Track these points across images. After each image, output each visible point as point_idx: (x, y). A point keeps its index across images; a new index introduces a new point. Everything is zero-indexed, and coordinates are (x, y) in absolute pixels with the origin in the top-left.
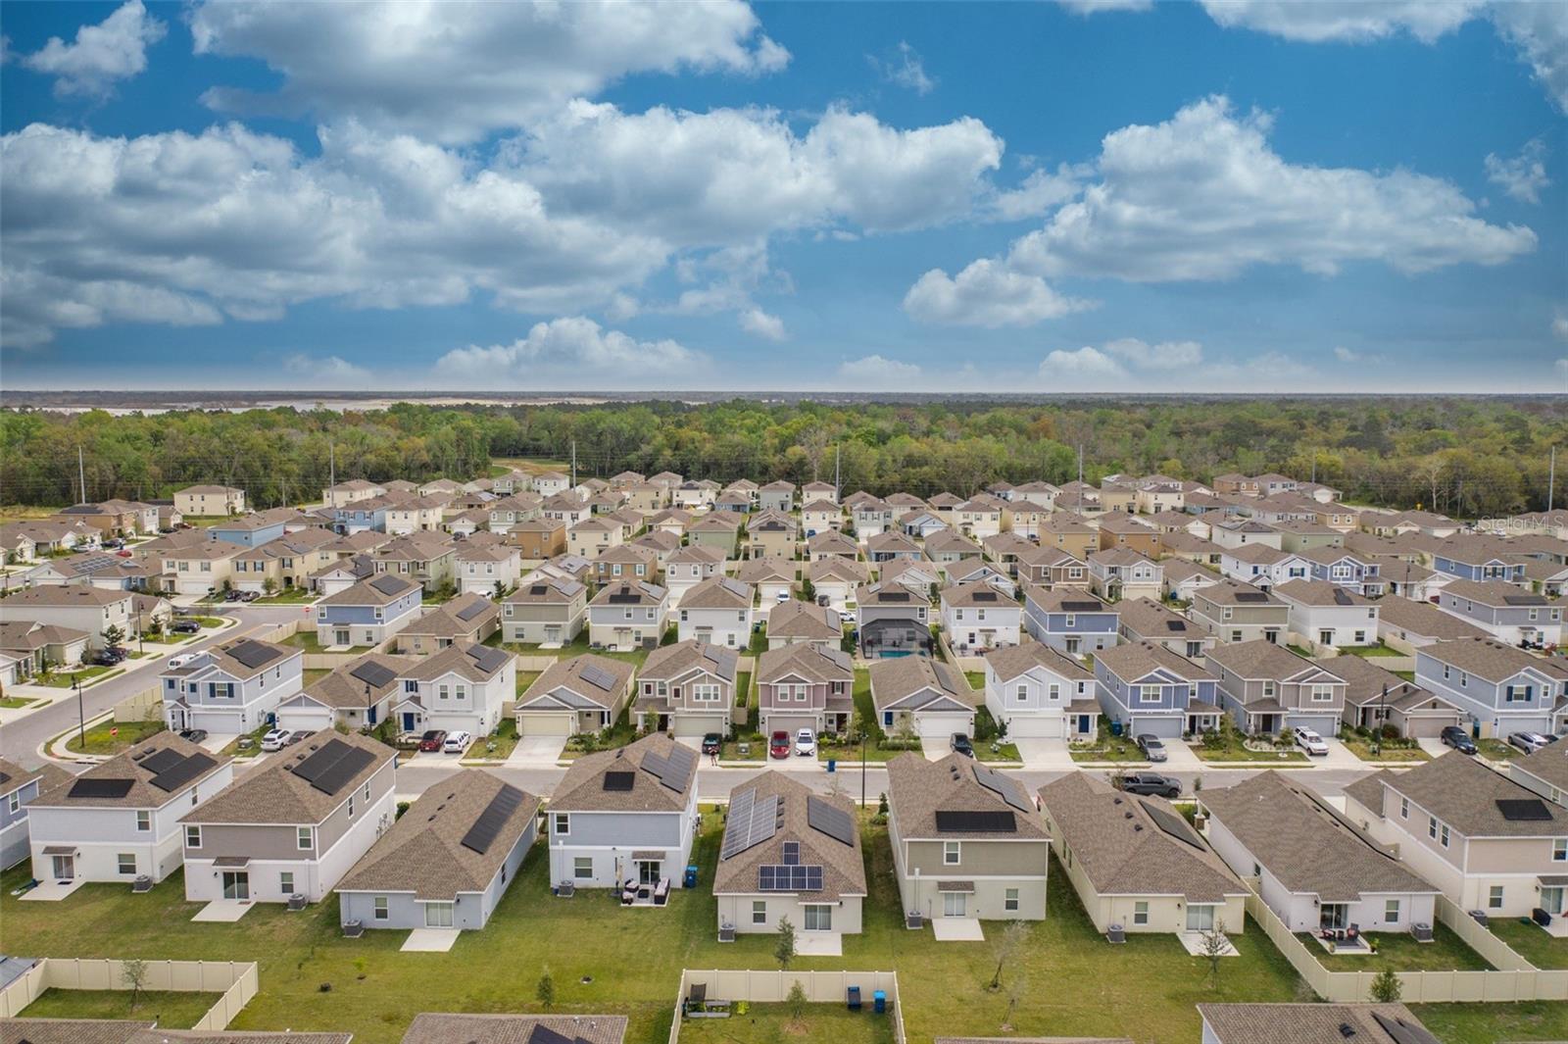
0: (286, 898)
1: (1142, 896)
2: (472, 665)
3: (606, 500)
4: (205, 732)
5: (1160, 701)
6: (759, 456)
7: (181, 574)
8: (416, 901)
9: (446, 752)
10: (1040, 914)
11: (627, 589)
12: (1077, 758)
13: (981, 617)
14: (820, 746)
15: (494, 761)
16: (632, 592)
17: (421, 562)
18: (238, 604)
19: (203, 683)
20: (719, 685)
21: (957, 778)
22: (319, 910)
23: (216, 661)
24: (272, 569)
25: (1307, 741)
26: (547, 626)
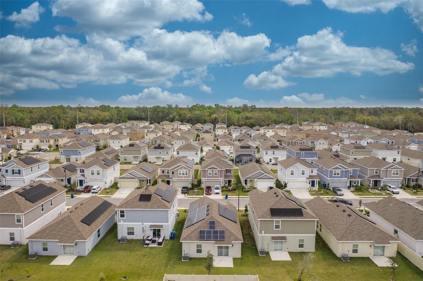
0: (10, 243)
1: (355, 242)
2: (103, 164)
3: (158, 128)
4: (10, 186)
5: (340, 176)
6: (203, 117)
7: (24, 144)
8: (58, 244)
9: (92, 193)
10: (313, 250)
11: (160, 145)
12: (312, 195)
13: (274, 154)
14: (222, 191)
15: (108, 196)
16: (161, 146)
17: (98, 140)
18: (41, 152)
19: (10, 169)
20: (187, 170)
21: (277, 196)
22: (23, 248)
23: (15, 162)
24: (52, 142)
25: (392, 189)
26: (134, 156)
